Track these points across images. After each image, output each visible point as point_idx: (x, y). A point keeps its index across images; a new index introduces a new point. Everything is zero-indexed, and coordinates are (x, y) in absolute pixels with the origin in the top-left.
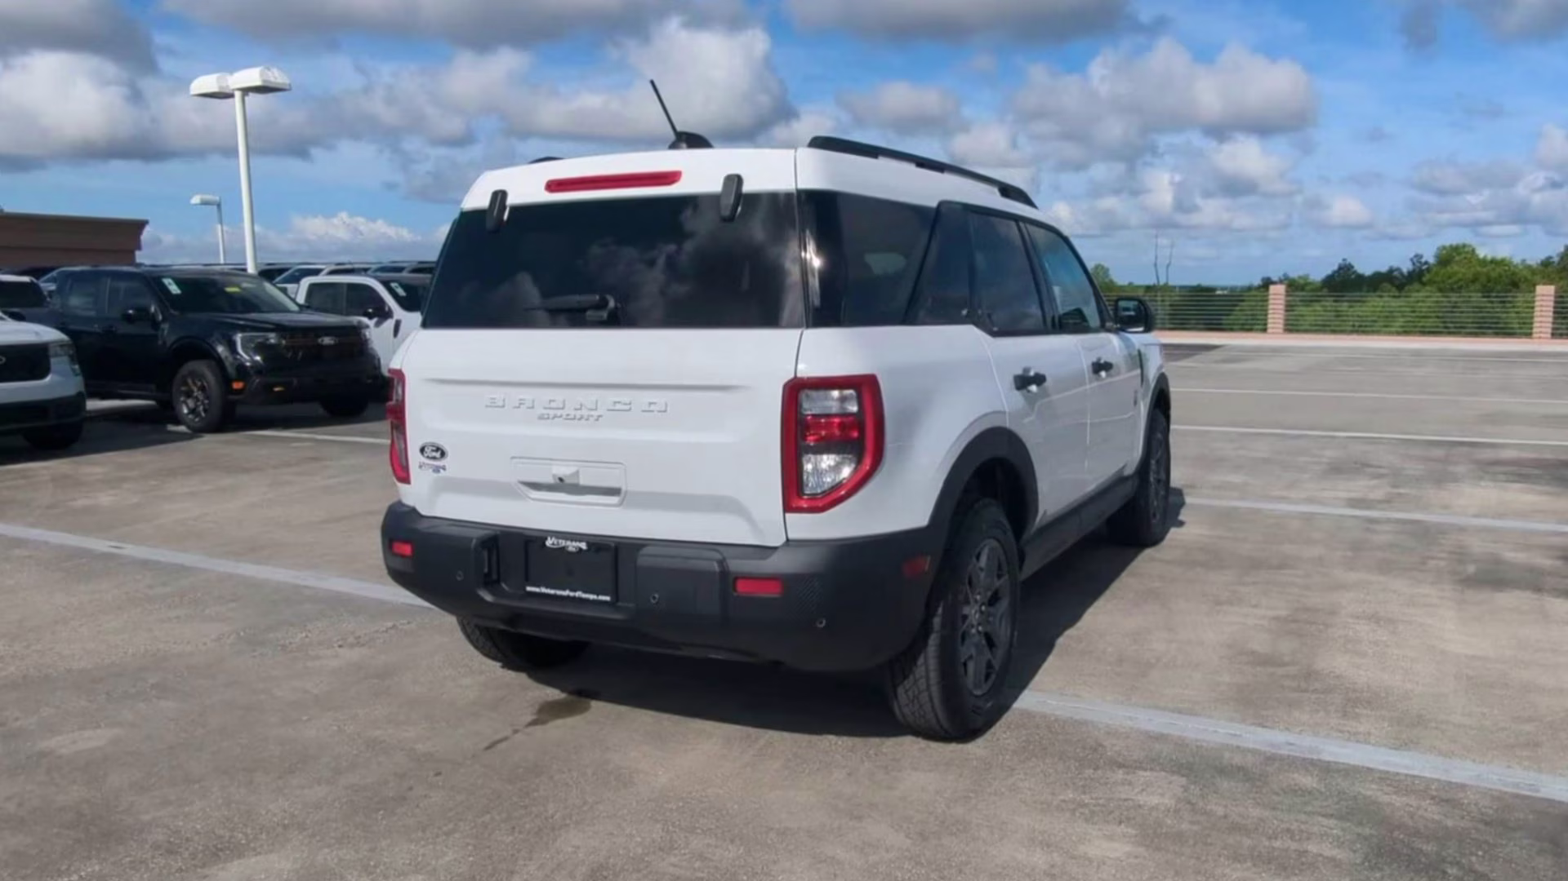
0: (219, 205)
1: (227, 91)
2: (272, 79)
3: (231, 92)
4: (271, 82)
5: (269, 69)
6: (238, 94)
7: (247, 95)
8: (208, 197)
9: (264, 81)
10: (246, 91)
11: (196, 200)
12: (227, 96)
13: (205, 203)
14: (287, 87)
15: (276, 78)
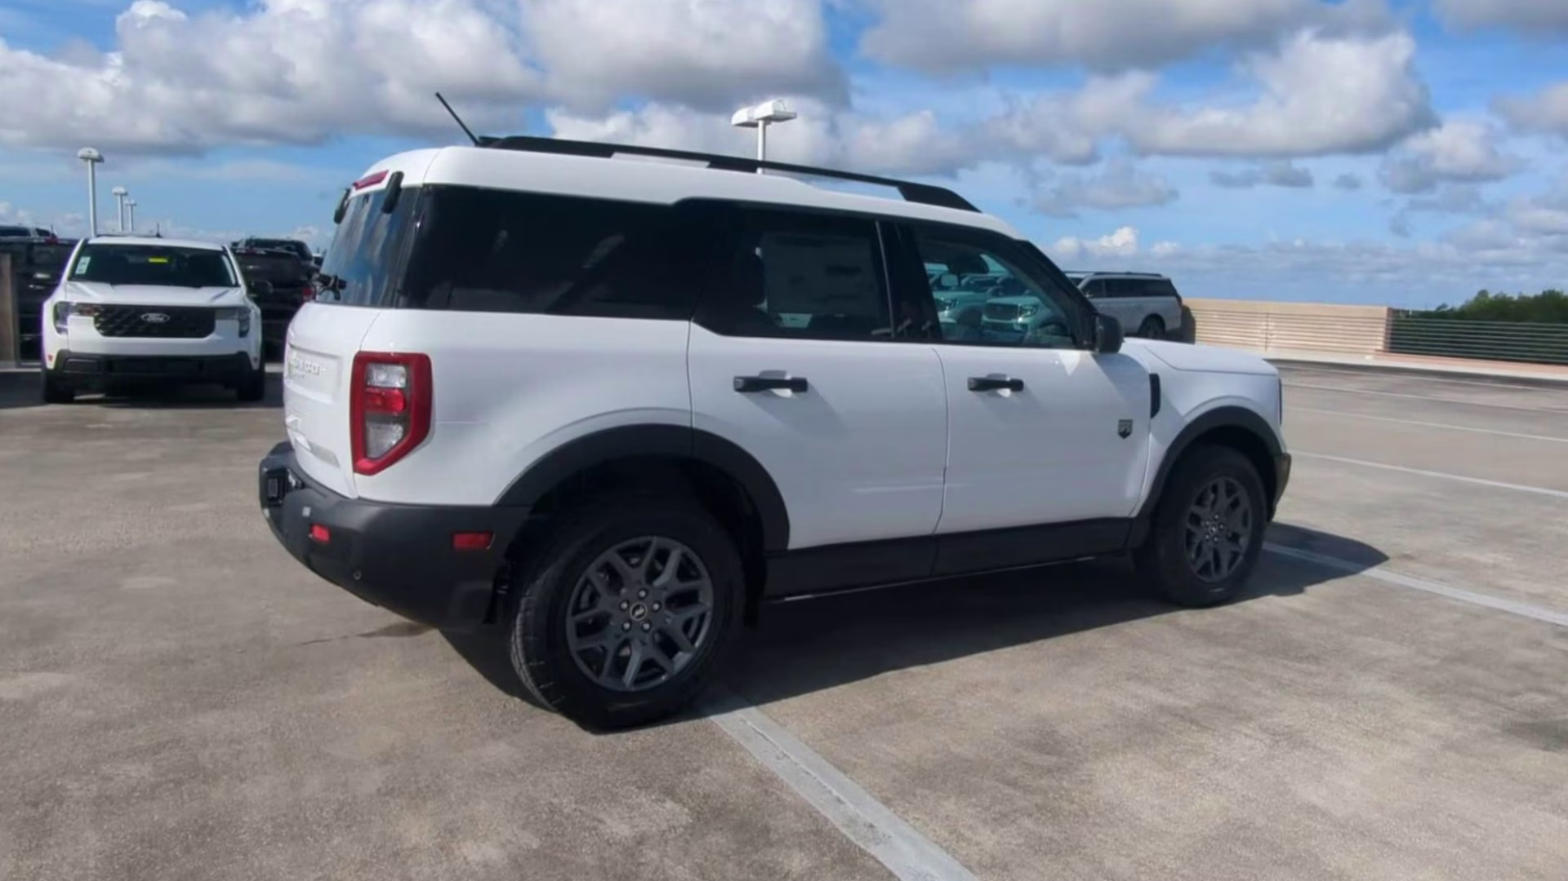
1: (753, 121)
2: (782, 109)
3: (755, 121)
4: (780, 112)
5: (780, 101)
6: (761, 123)
7: (769, 124)
9: (775, 111)
10: (768, 120)
12: (755, 125)
14: (793, 116)
15: (785, 108)
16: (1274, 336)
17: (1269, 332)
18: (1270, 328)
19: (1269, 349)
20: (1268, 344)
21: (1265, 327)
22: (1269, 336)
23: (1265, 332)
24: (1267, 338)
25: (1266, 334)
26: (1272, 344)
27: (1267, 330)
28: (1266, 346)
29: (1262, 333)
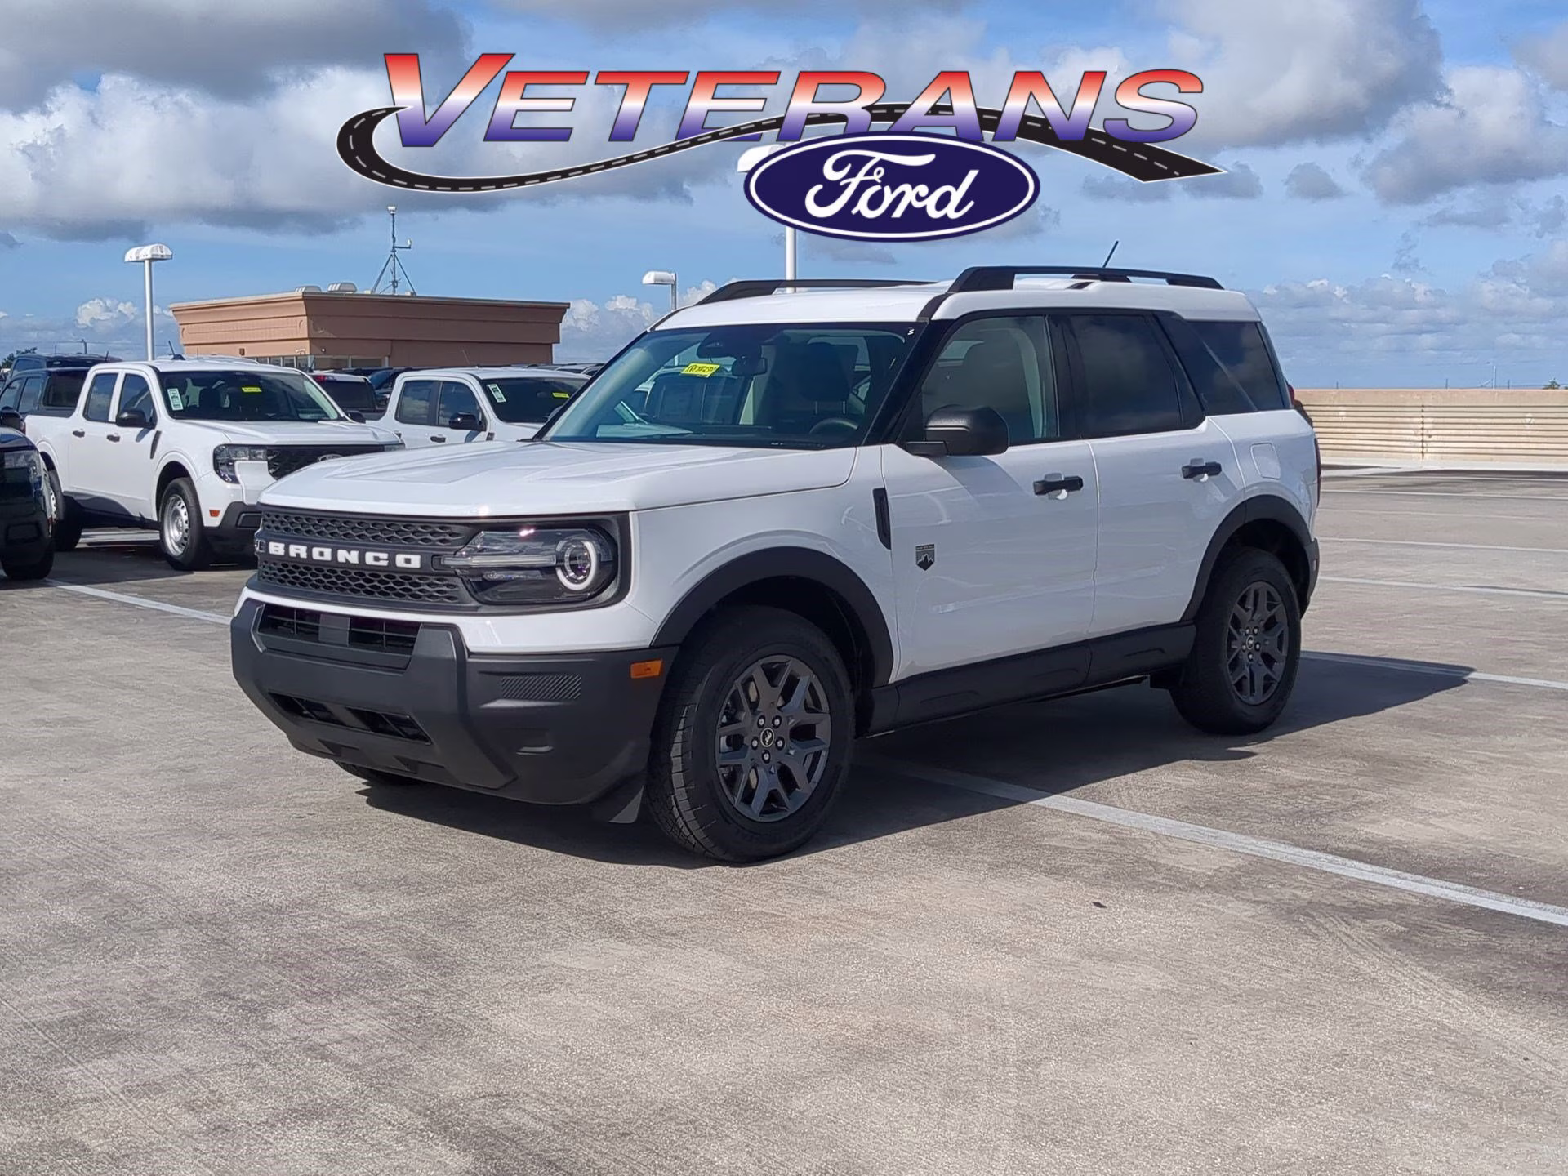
0: (674, 286)
8: (665, 275)
11: (649, 278)
13: (659, 282)
16: (1434, 438)
17: (1425, 432)
18: (1426, 426)
19: (1426, 456)
20: (1425, 450)
21: (1421, 426)
22: (1426, 438)
23: (1420, 432)
24: (1423, 441)
25: (1423, 435)
26: (1429, 450)
27: (1423, 429)
28: (1423, 453)
29: (1415, 435)
